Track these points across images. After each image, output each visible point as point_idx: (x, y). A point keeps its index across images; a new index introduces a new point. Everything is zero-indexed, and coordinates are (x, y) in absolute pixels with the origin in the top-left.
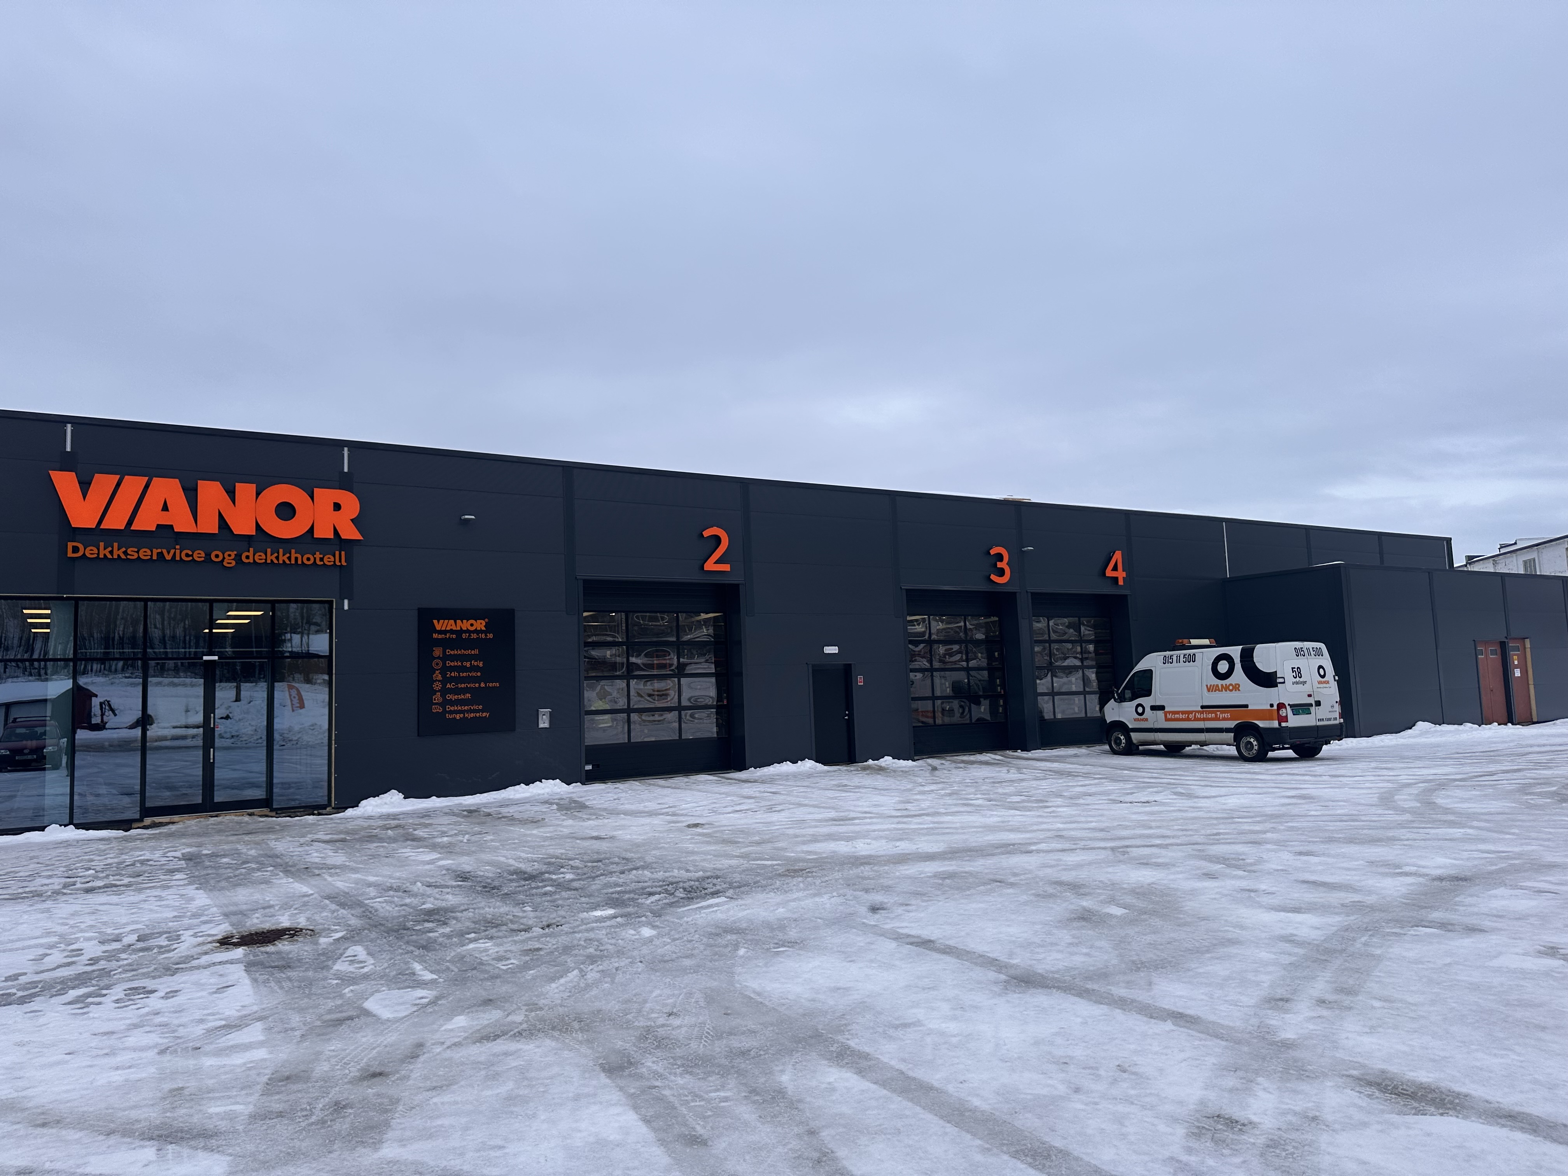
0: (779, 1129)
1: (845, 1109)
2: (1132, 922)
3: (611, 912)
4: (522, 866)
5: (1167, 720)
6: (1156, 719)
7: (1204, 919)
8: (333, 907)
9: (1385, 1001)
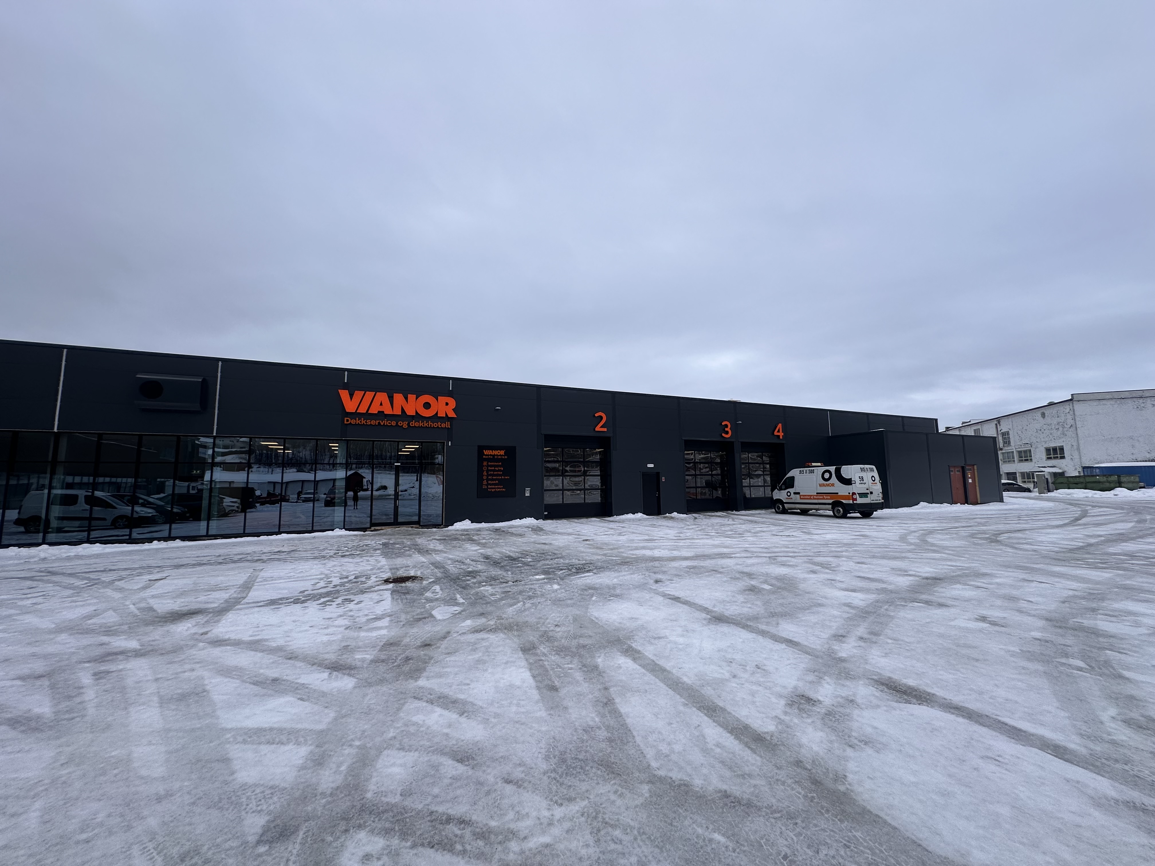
0: (591, 686)
1: (624, 678)
2: (774, 593)
3: (543, 576)
4: (511, 554)
5: (801, 499)
6: (797, 498)
7: (808, 593)
8: (433, 568)
9: (894, 640)
